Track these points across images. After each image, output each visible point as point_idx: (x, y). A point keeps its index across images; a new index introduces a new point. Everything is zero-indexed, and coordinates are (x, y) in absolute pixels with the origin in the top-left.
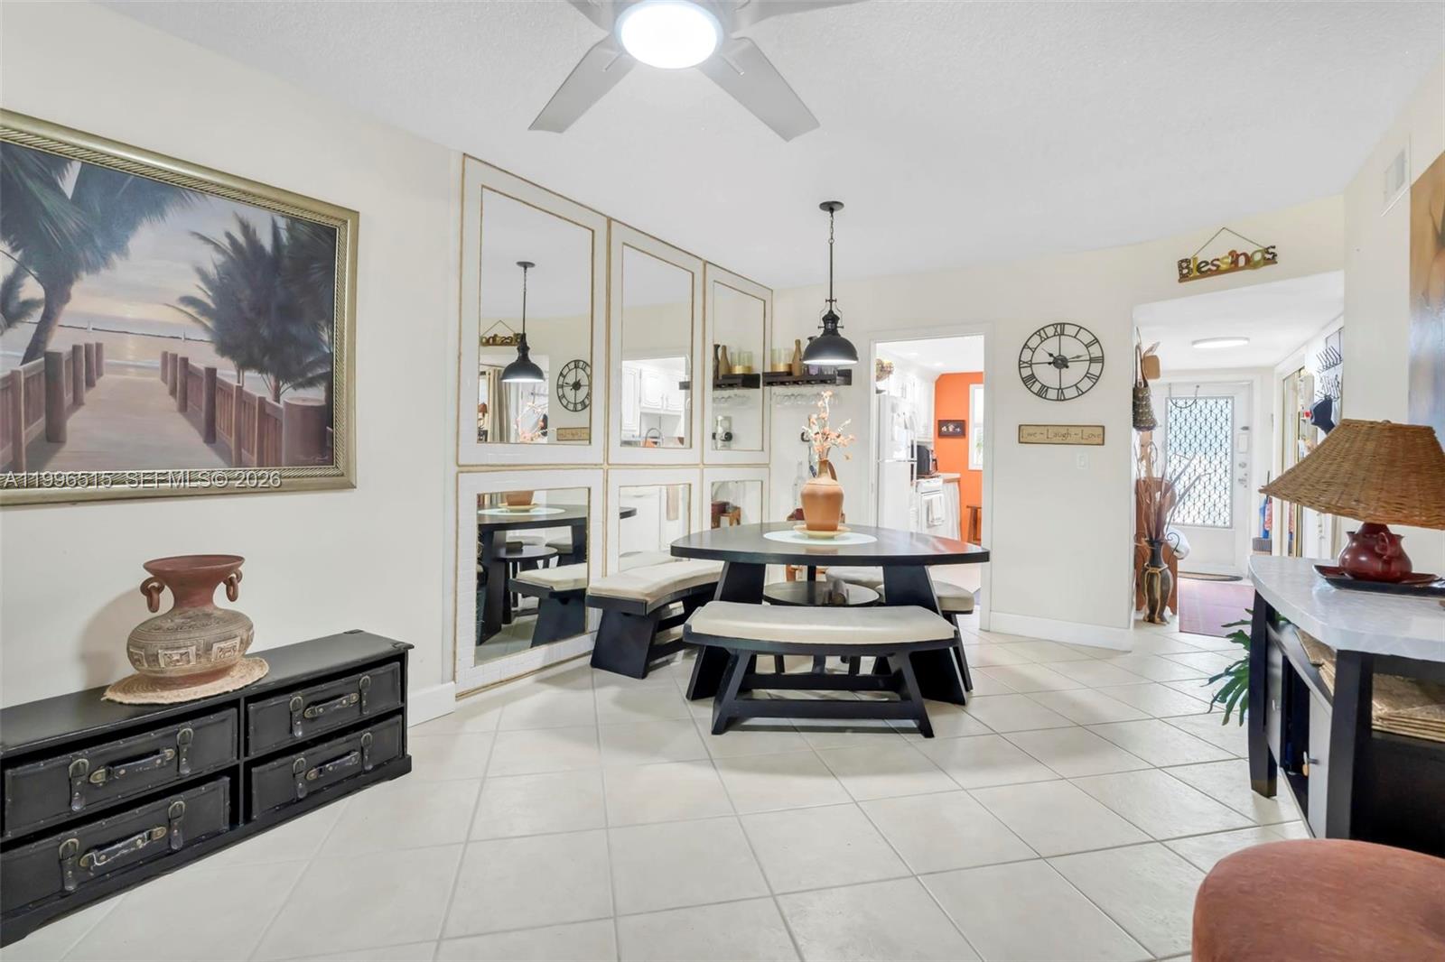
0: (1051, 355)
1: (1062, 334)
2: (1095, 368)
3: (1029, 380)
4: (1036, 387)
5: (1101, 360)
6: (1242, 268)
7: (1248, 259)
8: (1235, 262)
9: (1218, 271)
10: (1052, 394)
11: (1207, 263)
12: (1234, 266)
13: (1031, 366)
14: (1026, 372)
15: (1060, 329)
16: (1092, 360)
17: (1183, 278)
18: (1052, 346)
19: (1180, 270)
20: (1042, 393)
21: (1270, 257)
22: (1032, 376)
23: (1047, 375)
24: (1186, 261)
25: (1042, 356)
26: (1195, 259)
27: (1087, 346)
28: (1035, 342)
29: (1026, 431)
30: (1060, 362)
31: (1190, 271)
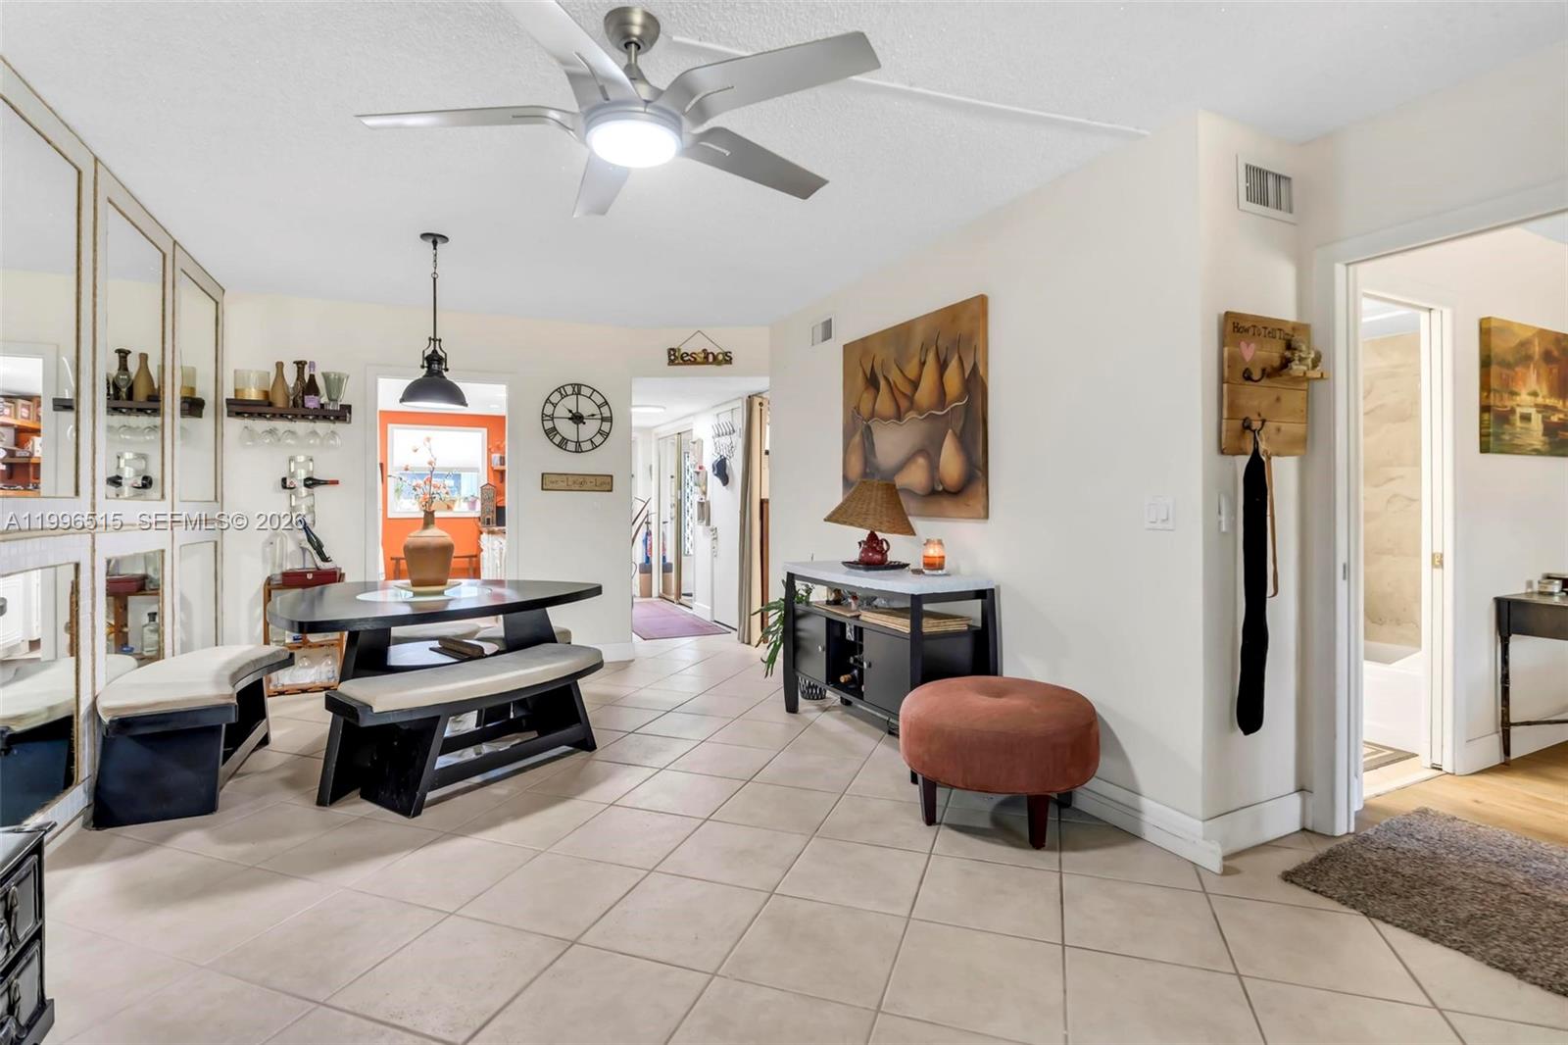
0: (570, 411)
1: (579, 393)
2: (606, 427)
3: (551, 433)
4: (557, 439)
5: (610, 419)
6: (711, 363)
7: (715, 358)
8: (706, 357)
9: (695, 362)
10: (571, 446)
11: (688, 355)
12: (706, 361)
13: (552, 419)
14: (549, 425)
15: (577, 389)
16: (603, 419)
17: (671, 362)
18: (570, 403)
19: (669, 357)
20: (563, 444)
21: (727, 359)
22: (554, 429)
23: (567, 429)
24: (673, 349)
25: (561, 411)
26: (679, 350)
27: (599, 407)
28: (556, 398)
29: (548, 479)
30: (577, 418)
31: (676, 358)
